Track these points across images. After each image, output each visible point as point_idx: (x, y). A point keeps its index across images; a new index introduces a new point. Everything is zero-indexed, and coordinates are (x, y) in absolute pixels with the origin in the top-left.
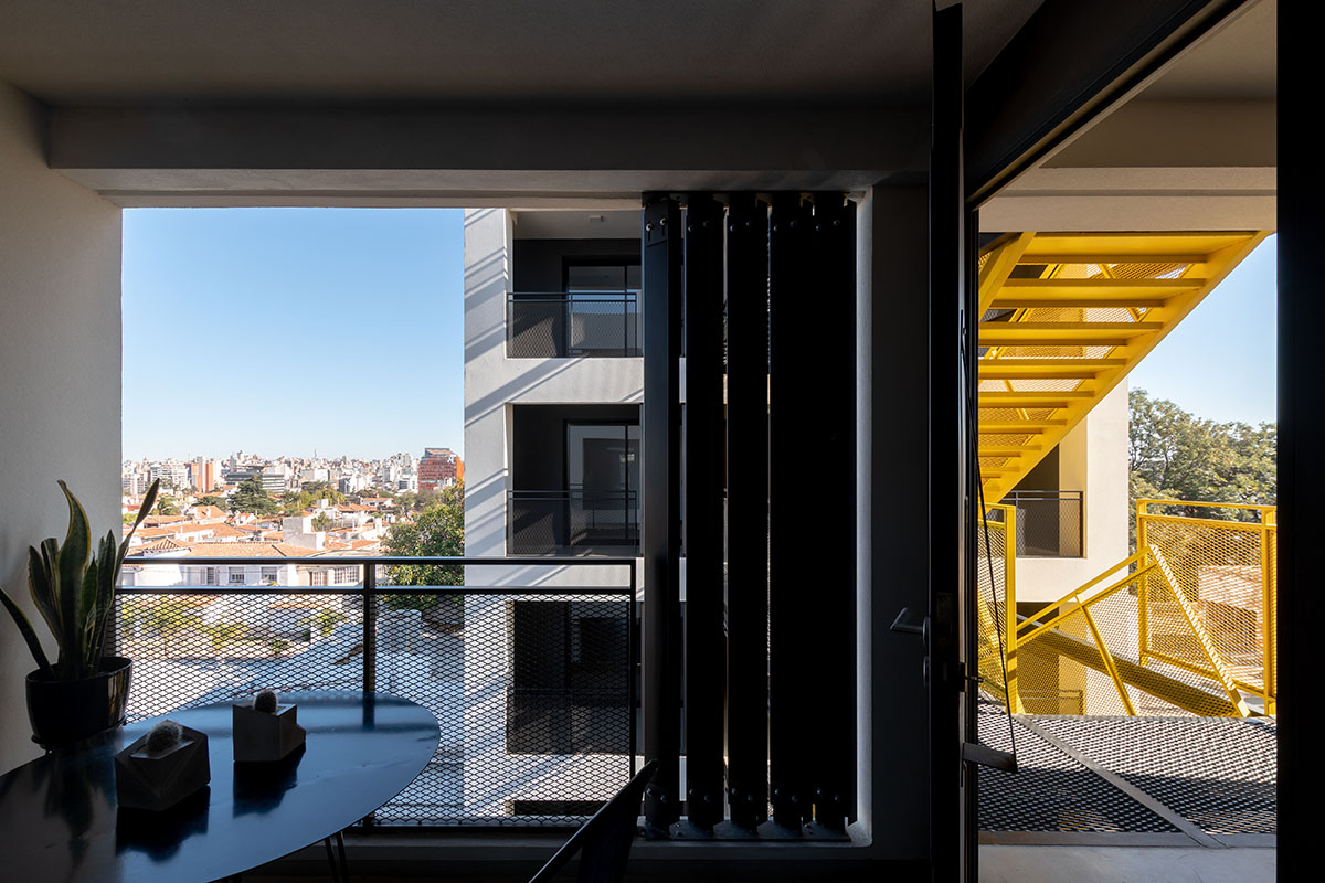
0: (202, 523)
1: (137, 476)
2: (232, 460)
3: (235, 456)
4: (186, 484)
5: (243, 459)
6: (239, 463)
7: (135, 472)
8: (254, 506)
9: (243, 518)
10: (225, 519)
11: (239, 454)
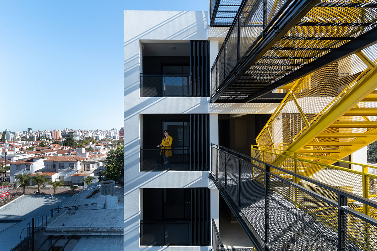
0: (54, 149)
1: (36, 135)
2: (64, 131)
3: (65, 129)
4: (51, 138)
5: (67, 130)
6: (66, 131)
7: (35, 134)
8: (70, 144)
9: (66, 148)
10: (61, 148)
11: (66, 129)
